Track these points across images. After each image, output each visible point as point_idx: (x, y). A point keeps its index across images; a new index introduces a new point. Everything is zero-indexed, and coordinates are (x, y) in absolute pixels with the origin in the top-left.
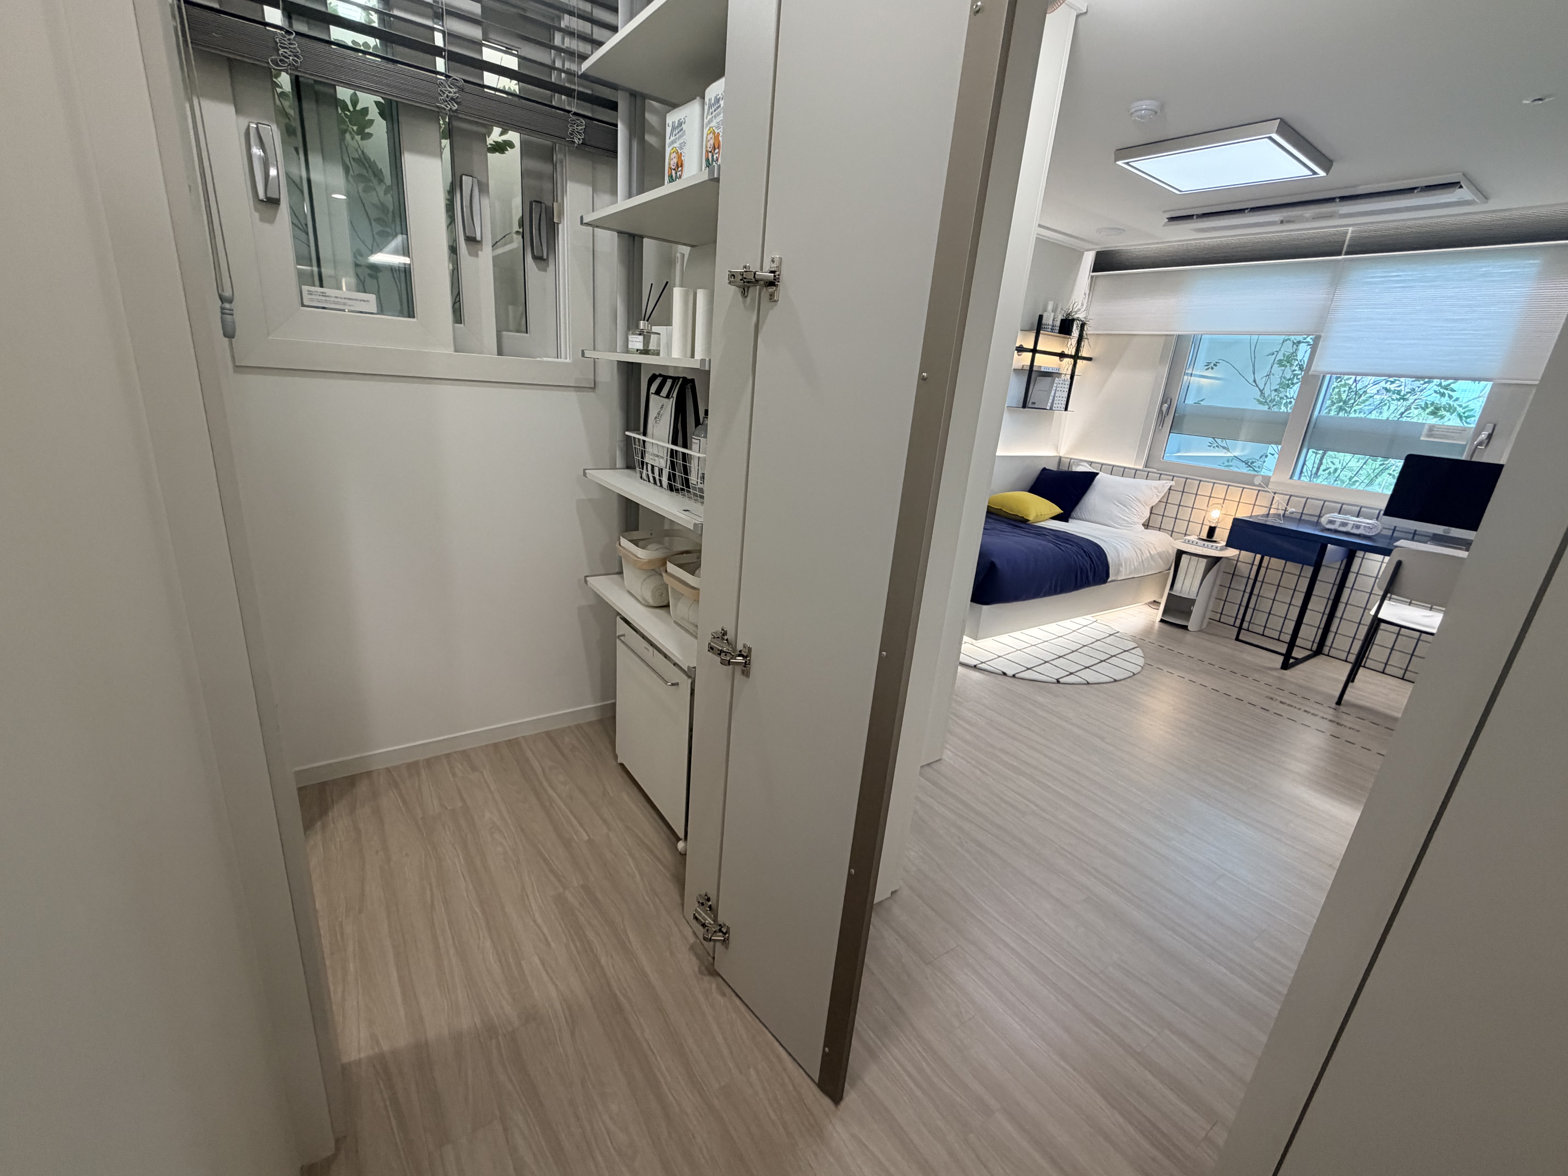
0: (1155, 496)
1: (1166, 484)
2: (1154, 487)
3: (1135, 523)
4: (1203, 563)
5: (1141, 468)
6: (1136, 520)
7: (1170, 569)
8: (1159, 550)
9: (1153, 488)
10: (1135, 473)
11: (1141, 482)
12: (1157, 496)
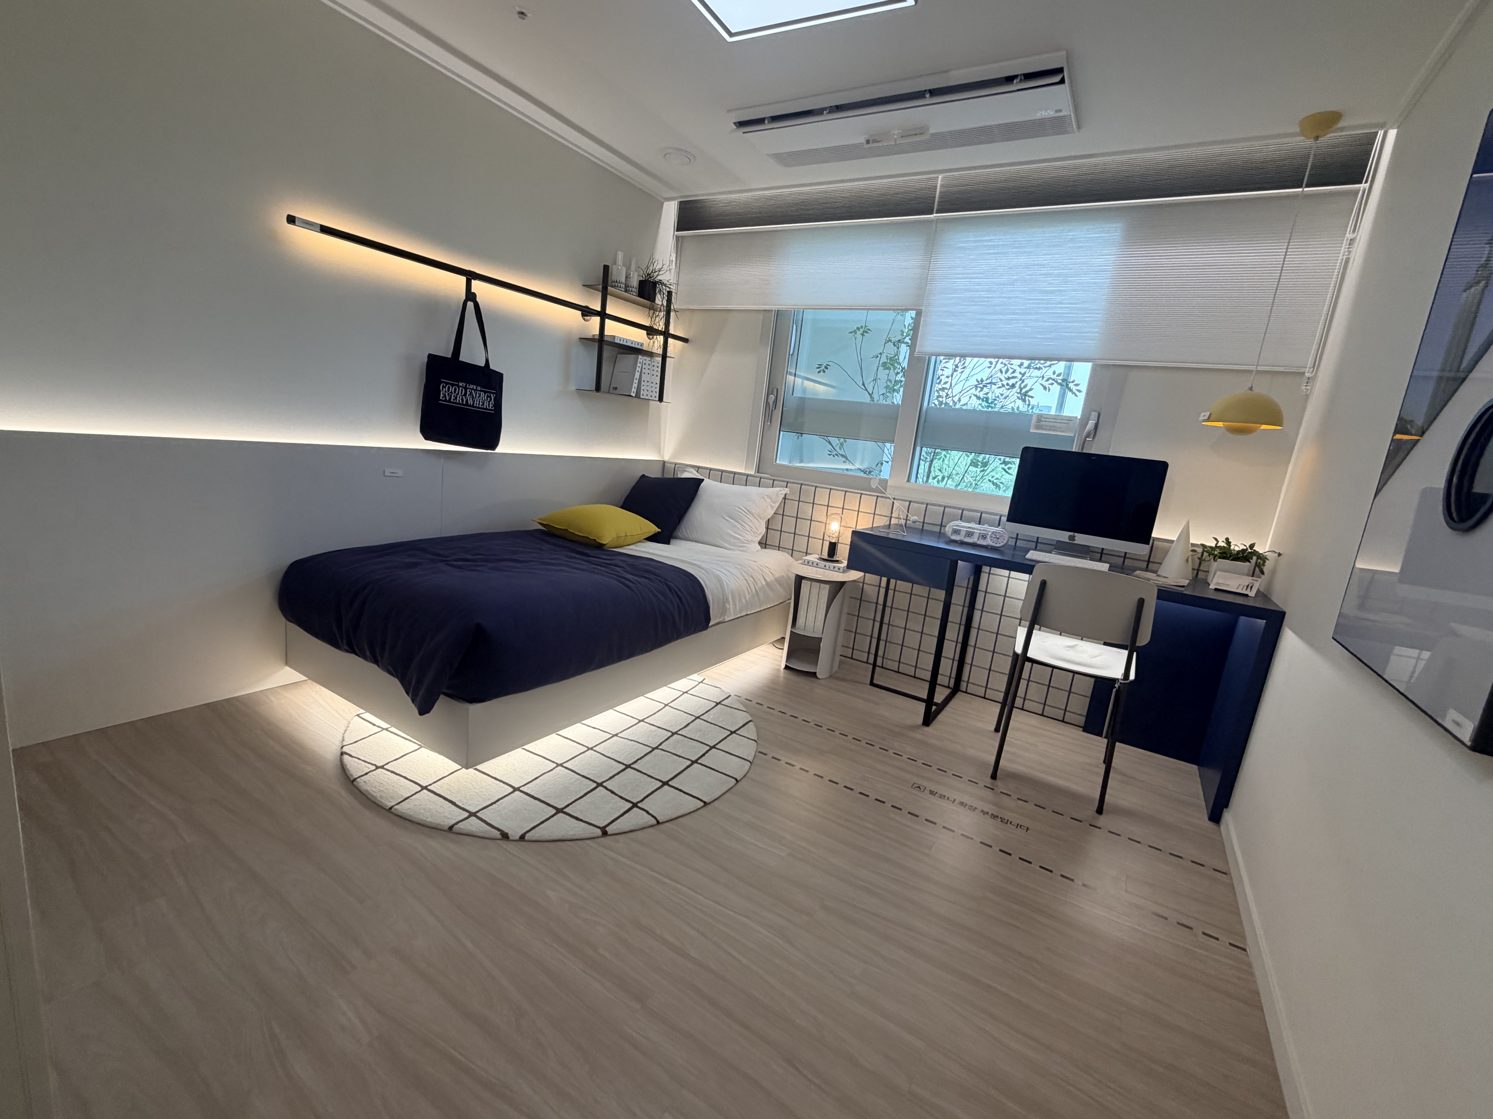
0: (769, 507)
1: (780, 492)
2: (767, 495)
3: (749, 542)
4: (826, 590)
5: (753, 473)
6: (750, 538)
7: (791, 599)
8: (777, 575)
9: (766, 497)
10: (747, 480)
11: (753, 490)
12: (772, 507)
